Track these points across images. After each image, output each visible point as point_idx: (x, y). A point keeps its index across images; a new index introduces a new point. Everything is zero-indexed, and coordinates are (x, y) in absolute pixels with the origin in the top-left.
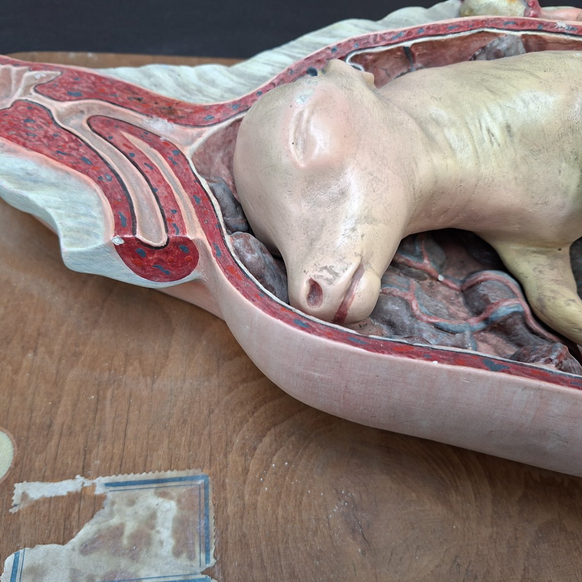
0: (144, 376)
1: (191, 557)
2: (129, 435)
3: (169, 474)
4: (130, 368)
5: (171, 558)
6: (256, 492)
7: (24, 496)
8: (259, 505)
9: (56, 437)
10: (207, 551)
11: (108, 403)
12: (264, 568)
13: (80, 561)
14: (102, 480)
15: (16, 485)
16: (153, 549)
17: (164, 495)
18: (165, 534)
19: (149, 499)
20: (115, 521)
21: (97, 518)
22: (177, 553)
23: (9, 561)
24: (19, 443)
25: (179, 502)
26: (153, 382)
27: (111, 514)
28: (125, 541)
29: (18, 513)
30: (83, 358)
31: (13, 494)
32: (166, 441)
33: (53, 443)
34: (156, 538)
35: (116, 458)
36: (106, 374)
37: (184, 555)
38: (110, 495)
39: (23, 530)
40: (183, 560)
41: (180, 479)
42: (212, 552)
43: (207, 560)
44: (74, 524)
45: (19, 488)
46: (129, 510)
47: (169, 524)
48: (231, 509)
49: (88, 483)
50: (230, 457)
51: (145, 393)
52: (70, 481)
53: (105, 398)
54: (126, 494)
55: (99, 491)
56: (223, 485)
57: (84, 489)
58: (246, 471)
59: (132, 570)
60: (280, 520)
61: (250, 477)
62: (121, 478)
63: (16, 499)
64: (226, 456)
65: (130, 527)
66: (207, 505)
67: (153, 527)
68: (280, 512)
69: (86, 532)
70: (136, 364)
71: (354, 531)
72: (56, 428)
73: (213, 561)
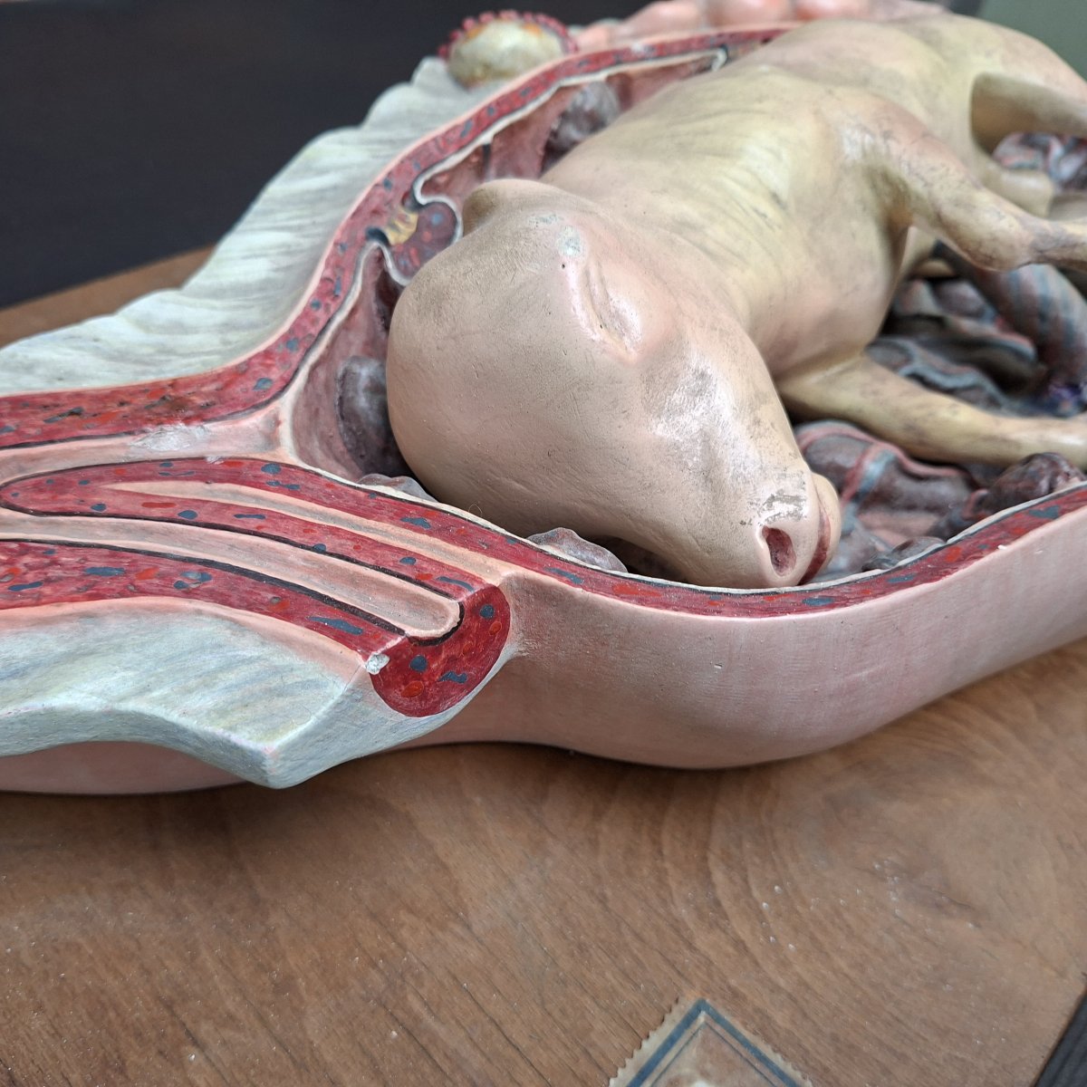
0: (443, 928)
2: (524, 1043)
3: (650, 1046)
4: (405, 933)
6: (784, 964)
8: (807, 977)
11: (429, 1021)
25: (705, 1075)
26: (469, 927)
30: (301, 983)
32: (588, 1001)
36: (374, 976)
41: (671, 1041)
48: (781, 1018)
50: (698, 943)
51: (474, 955)
53: (417, 1019)
56: (735, 994)
58: (739, 944)
60: (853, 974)
61: (756, 950)
64: (691, 947)
66: (745, 1043)
68: (842, 964)
70: (404, 917)
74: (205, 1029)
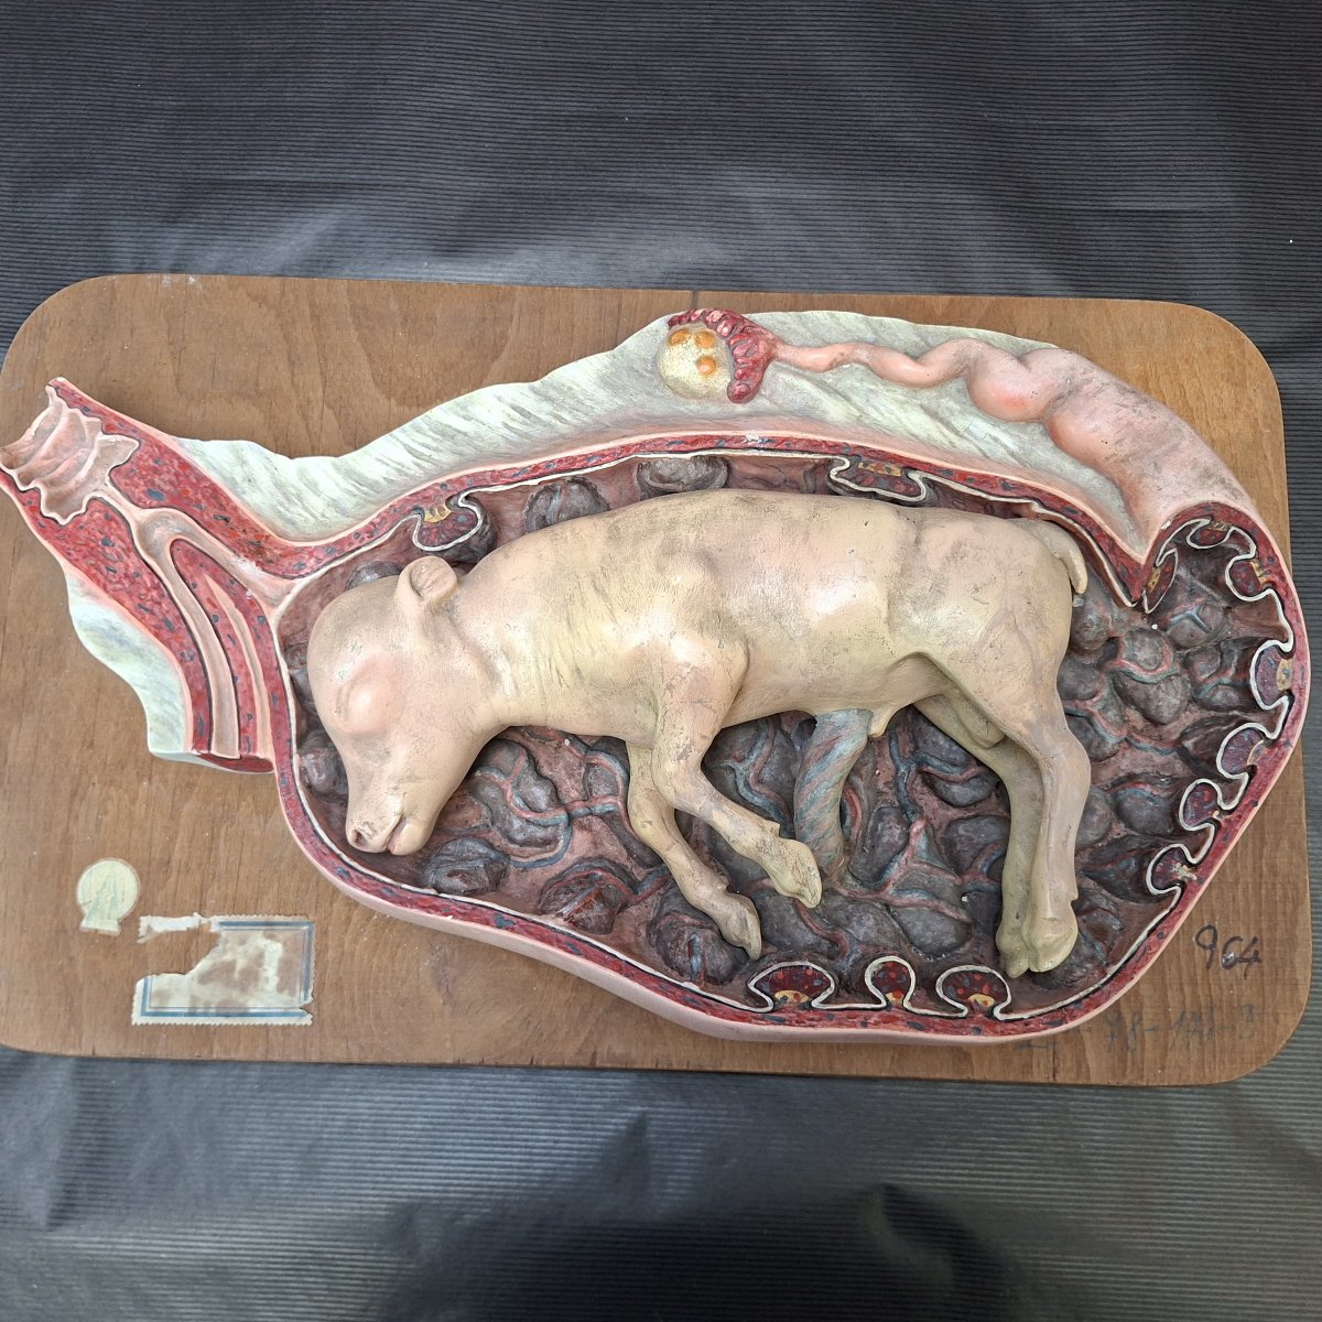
0: (257, 814)
1: (292, 993)
2: (242, 877)
3: (277, 918)
4: (244, 804)
5: (275, 993)
6: (355, 941)
7: (149, 929)
8: (357, 954)
9: (175, 873)
10: (306, 990)
11: (222, 841)
12: (354, 1009)
13: (198, 989)
14: (215, 919)
15: (142, 918)
16: (260, 984)
17: (271, 937)
18: (271, 972)
19: (259, 940)
20: (228, 957)
21: (212, 954)
22: (280, 989)
23: (140, 985)
24: (144, 877)
25: (285, 944)
26: (266, 822)
27: (225, 951)
28: (236, 975)
29: (145, 944)
30: (197, 789)
31: (138, 927)
32: (276, 885)
33: (172, 879)
34: (264, 975)
35: (230, 898)
36: (220, 810)
37: (286, 992)
38: (224, 934)
39: (150, 959)
40: (285, 996)
41: (287, 924)
42: (310, 991)
43: (306, 998)
44: (193, 956)
45: (145, 921)
46: (241, 949)
47: (275, 964)
48: (331, 954)
49: (204, 921)
50: (335, 905)
51: (257, 833)
52: (188, 918)
53: (219, 837)
54: (238, 933)
55: (214, 929)
56: (326, 933)
57: (201, 926)
58: (349, 920)
59: (241, 1000)
60: (375, 968)
61: (351, 927)
62: (233, 918)
63: (142, 931)
64: (331, 904)
65: (241, 964)
66: (309, 951)
67: (261, 965)
68: (375, 961)
69: (203, 965)
70: (249, 798)
71: (439, 984)
72: (174, 864)
73: (310, 999)
74: (156, 778)
